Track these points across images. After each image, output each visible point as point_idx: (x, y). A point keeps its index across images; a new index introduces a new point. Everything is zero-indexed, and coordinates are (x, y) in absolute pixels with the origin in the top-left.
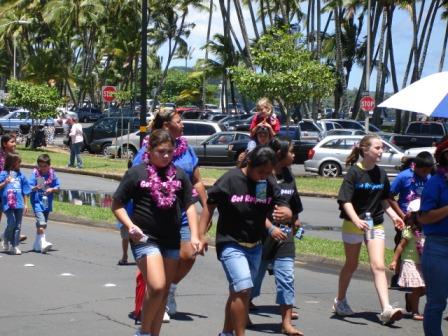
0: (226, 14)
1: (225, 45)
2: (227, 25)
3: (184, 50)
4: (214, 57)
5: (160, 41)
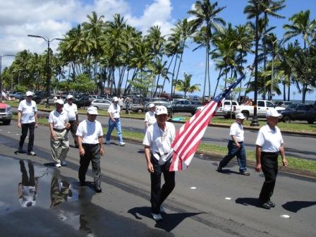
0: (73, 69)
1: (73, 76)
2: (74, 72)
3: (64, 77)
4: (71, 79)
5: (57, 75)
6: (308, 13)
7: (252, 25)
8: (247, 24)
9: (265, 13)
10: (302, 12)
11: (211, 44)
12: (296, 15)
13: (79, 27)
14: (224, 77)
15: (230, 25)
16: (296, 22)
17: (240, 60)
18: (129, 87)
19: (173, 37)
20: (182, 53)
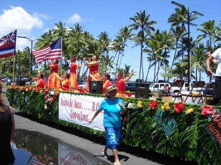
6: (213, 21)
7: (173, 30)
9: (183, 22)
11: (144, 43)
12: (205, 23)
13: (50, 32)
14: (154, 66)
15: (158, 31)
16: (205, 28)
17: (165, 55)
18: (85, 73)
19: (117, 39)
20: (123, 50)
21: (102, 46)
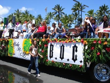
6: (93, 10)
7: (74, 14)
8: (72, 14)
9: (79, 10)
10: (91, 10)
11: (59, 21)
12: (89, 11)
13: (12, 14)
15: (66, 15)
16: (89, 14)
19: (46, 18)
20: (49, 24)
21: (39, 22)
